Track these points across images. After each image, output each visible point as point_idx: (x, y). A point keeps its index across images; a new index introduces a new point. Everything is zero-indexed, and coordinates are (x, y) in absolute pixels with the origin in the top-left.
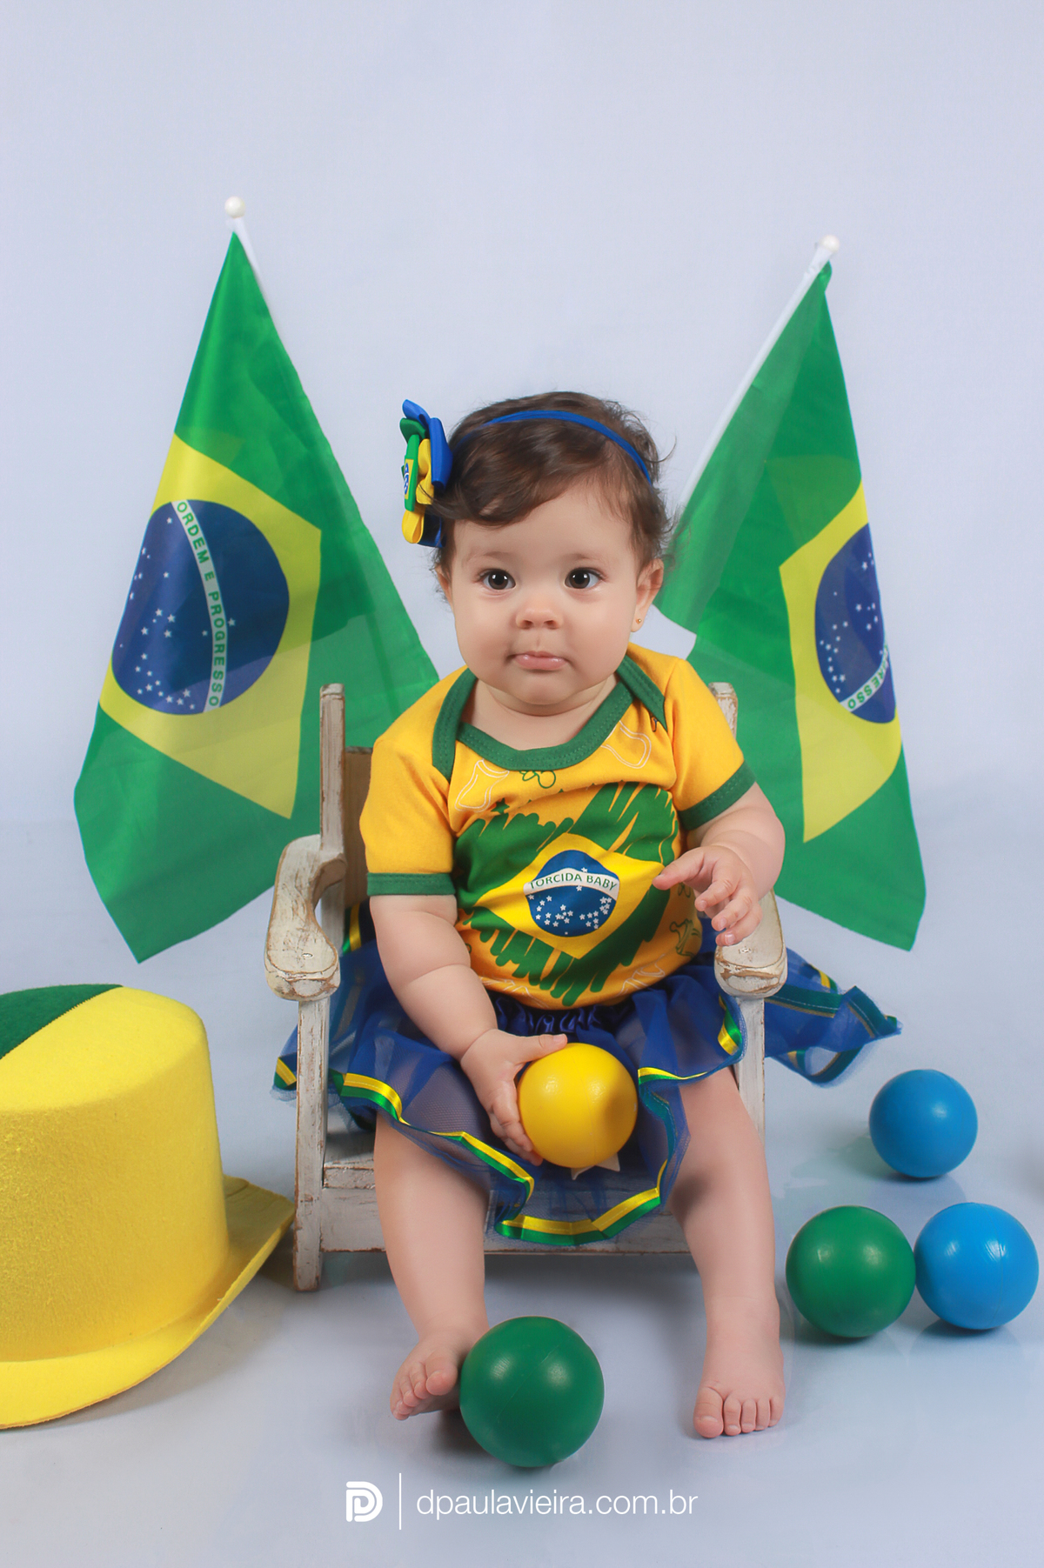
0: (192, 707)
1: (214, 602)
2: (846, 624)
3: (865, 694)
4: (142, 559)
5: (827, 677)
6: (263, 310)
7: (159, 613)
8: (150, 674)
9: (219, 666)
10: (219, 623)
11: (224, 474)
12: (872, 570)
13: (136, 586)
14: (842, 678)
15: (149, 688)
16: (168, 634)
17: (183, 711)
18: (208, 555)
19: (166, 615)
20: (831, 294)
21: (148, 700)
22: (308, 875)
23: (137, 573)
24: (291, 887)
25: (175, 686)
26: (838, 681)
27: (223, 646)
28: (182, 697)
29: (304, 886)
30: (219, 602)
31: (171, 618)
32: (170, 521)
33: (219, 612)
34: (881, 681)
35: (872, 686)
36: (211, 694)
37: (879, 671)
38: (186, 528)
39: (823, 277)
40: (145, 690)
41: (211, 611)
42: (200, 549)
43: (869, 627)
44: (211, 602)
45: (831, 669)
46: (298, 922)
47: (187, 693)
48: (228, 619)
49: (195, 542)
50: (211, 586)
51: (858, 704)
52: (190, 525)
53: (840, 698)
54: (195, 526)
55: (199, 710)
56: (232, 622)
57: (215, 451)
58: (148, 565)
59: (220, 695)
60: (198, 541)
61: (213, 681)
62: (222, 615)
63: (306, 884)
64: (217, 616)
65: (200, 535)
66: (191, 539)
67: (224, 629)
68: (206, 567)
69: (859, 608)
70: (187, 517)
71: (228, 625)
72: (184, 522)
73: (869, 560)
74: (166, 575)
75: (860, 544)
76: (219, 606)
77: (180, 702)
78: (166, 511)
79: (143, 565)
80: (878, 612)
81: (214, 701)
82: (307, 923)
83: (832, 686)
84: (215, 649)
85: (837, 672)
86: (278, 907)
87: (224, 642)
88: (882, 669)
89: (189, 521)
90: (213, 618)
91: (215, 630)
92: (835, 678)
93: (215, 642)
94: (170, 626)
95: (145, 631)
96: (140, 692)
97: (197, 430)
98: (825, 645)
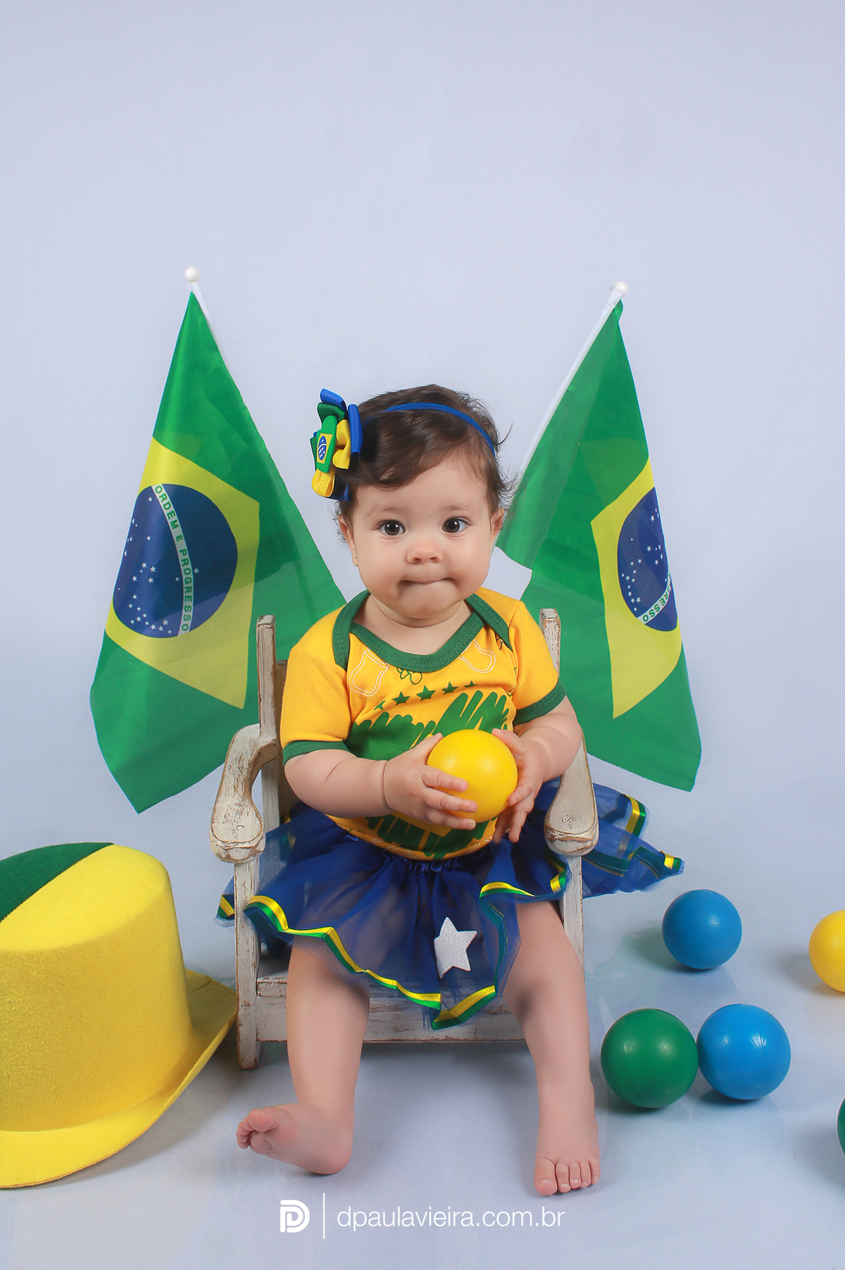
0: (170, 632)
1: (183, 556)
2: (640, 561)
3: (655, 611)
4: (132, 526)
5: (627, 599)
6: (214, 348)
7: (144, 565)
8: (139, 609)
9: (188, 603)
10: (187, 571)
11: (189, 464)
12: (658, 520)
13: (129, 546)
14: (638, 600)
15: (139, 619)
16: (151, 580)
17: (163, 635)
18: (178, 523)
19: (149, 566)
20: (623, 323)
21: (138, 628)
22: (249, 758)
23: (129, 537)
24: (235, 768)
25: (157, 616)
26: (636, 602)
27: (191, 587)
28: (162, 625)
29: (245, 767)
30: (187, 556)
31: (153, 569)
32: (150, 499)
33: (187, 564)
34: (666, 601)
35: (660, 605)
36: (183, 622)
37: (665, 593)
38: (162, 504)
39: (616, 312)
40: (136, 621)
41: (181, 563)
42: (172, 519)
43: (657, 562)
44: (181, 557)
45: (630, 594)
46: (237, 799)
47: (165, 622)
48: (194, 569)
49: (168, 515)
50: (181, 545)
51: (650, 618)
52: (165, 502)
53: (637, 614)
54: (169, 503)
55: (175, 634)
56: (196, 571)
57: (181, 449)
58: (136, 532)
59: (189, 623)
60: (170, 513)
61: (184, 613)
62: (190, 566)
63: (246, 766)
64: (186, 567)
65: (172, 509)
66: (166, 512)
67: (191, 576)
68: (177, 532)
69: (649, 549)
70: (162, 496)
71: (194, 572)
72: (160, 500)
73: (656, 514)
74: (149, 538)
75: (649, 503)
76: (187, 559)
77: (161, 629)
78: (148, 492)
79: (133, 531)
80: (663, 551)
81: (185, 627)
82: (243, 799)
83: (631, 606)
84: (185, 590)
85: (634, 596)
86: (224, 785)
87: (192, 585)
88: (667, 592)
89: (164, 499)
90: (183, 568)
91: (184, 577)
92: (633, 600)
93: (185, 585)
94: (152, 575)
95: (135, 579)
96: (132, 622)
97: (169, 434)
98: (625, 577)
